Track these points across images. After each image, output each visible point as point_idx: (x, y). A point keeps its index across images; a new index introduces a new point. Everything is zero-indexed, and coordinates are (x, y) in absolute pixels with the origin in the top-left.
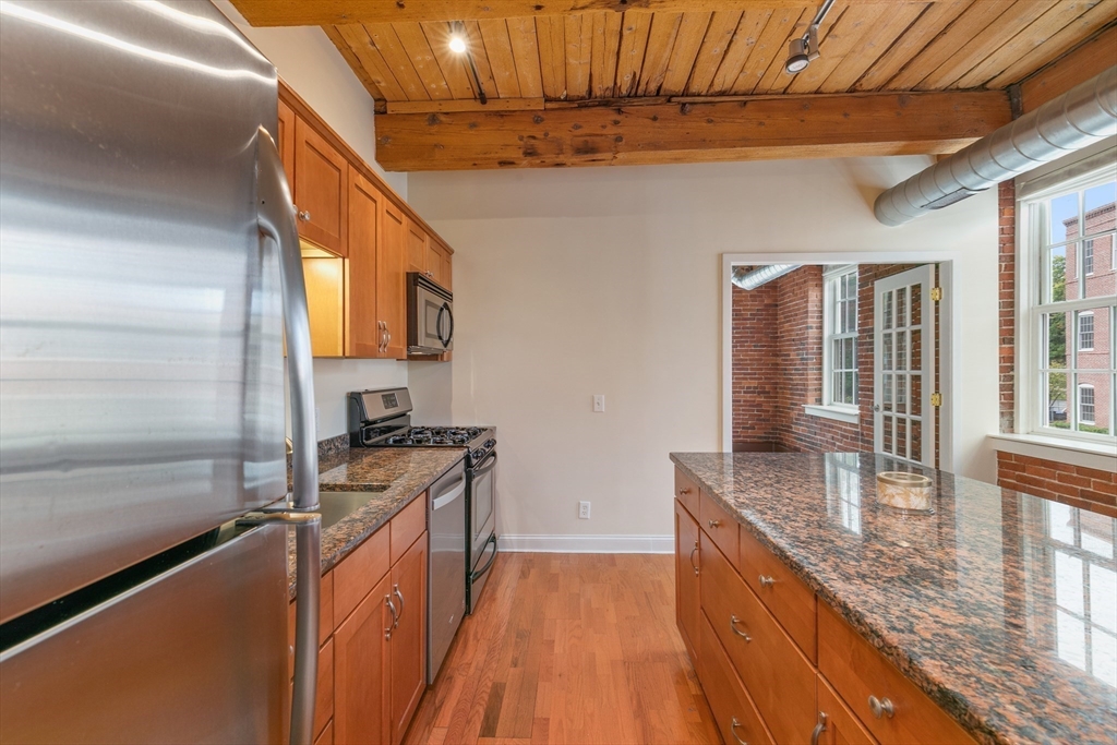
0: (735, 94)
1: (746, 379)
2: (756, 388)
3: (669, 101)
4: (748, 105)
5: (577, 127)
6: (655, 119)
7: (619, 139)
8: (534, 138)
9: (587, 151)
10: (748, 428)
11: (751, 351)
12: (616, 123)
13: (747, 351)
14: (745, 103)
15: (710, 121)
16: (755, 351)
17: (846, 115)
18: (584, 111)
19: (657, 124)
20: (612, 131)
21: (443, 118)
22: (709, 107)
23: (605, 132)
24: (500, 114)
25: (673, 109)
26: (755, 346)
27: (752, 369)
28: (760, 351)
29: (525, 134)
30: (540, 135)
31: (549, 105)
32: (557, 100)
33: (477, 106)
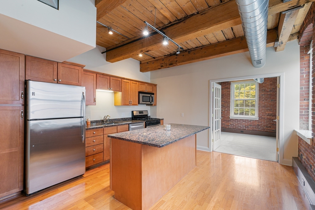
0: (200, 47)
1: (268, 111)
2: (272, 114)
3: (186, 51)
4: (203, 48)
5: (169, 60)
6: (183, 56)
7: (177, 61)
8: (162, 63)
9: (171, 64)
10: (268, 127)
11: (270, 102)
12: (176, 58)
13: (268, 102)
14: (202, 48)
15: (194, 54)
16: (272, 102)
17: (226, 46)
18: (171, 57)
19: (184, 57)
20: (175, 60)
21: (149, 63)
22: (194, 51)
23: (174, 60)
24: (157, 60)
25: (187, 53)
26: (271, 100)
27: (270, 108)
28: (273, 102)
29: (161, 63)
30: (163, 63)
31: (165, 57)
32: (166, 55)
33: (154, 59)
